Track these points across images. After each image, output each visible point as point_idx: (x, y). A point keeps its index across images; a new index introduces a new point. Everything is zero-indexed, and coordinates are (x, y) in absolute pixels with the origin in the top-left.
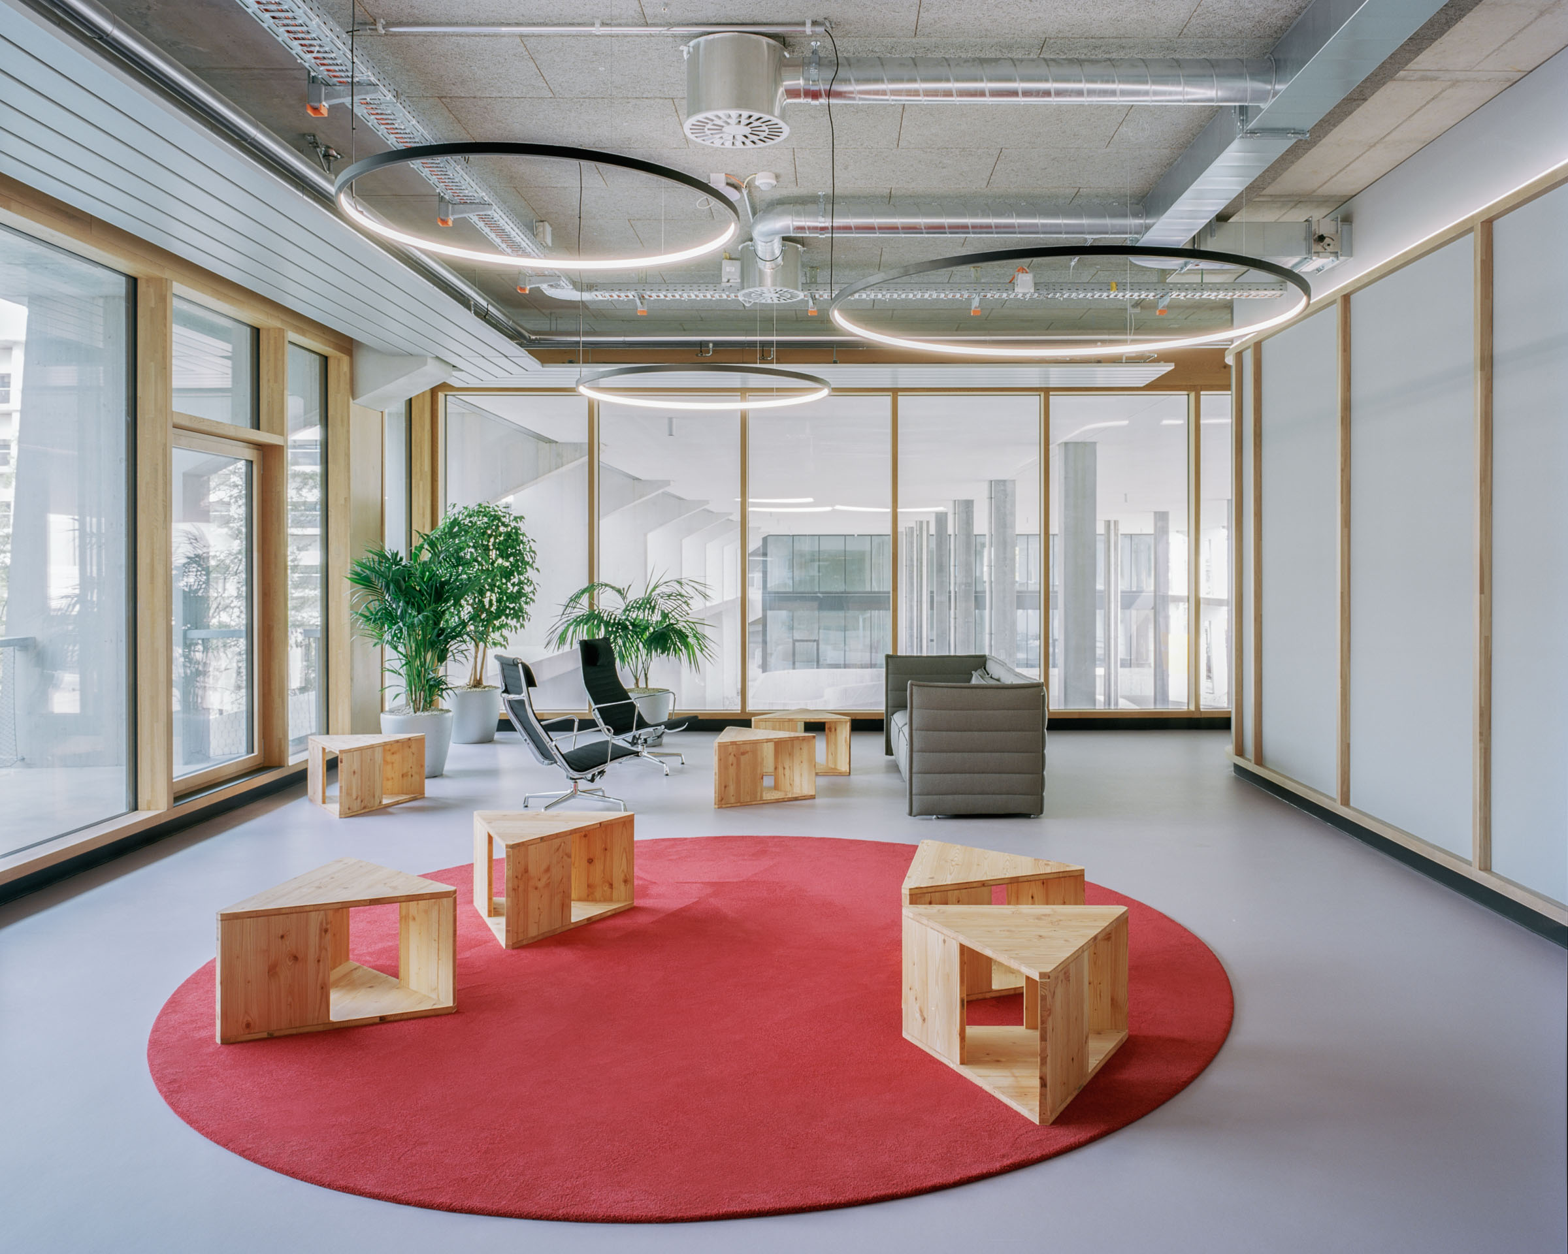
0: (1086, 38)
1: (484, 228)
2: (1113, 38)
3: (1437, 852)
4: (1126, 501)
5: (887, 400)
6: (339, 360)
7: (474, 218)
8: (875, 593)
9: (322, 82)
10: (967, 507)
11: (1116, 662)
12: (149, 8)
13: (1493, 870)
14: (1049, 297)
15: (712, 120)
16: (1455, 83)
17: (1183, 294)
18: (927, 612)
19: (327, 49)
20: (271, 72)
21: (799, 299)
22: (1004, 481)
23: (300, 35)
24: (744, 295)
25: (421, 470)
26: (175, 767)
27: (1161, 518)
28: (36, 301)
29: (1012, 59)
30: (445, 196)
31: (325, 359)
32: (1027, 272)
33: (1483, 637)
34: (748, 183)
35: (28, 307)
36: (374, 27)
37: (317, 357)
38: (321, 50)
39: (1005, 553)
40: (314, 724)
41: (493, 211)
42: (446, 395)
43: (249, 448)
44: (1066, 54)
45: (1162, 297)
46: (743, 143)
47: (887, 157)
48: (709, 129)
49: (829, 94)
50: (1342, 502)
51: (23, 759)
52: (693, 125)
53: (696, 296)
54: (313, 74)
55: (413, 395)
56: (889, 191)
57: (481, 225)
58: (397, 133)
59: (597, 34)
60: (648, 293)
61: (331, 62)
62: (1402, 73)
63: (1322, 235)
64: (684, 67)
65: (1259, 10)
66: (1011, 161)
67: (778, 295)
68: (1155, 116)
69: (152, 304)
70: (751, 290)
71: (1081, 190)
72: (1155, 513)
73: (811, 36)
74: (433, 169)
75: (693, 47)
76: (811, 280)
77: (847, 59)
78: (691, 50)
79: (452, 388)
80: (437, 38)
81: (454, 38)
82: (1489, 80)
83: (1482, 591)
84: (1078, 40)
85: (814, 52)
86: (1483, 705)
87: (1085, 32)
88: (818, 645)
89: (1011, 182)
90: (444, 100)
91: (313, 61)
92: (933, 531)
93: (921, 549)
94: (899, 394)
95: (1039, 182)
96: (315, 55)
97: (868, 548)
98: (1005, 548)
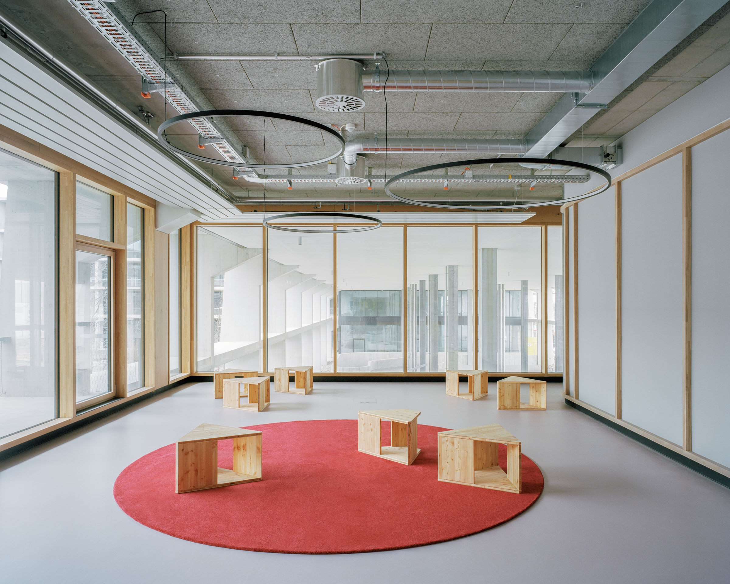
0: (504, 61)
1: (219, 149)
2: (517, 61)
3: (665, 442)
4: (509, 276)
5: (402, 229)
6: (150, 210)
7: (215, 145)
8: (391, 317)
9: (148, 82)
10: (435, 278)
11: (503, 350)
12: (69, 48)
13: (693, 451)
14: (480, 181)
15: (329, 99)
16: (674, 83)
17: (543, 180)
18: (416, 326)
19: (152, 67)
20: (123, 77)
21: (364, 182)
22: (453, 266)
23: (140, 60)
24: (338, 180)
25: (186, 261)
26: (77, 397)
27: (525, 284)
28: (11, 183)
29: (470, 71)
30: (202, 135)
31: (143, 210)
32: (470, 170)
33: (687, 342)
34: (342, 128)
35: (8, 186)
36: (172, 56)
37: (140, 209)
38: (149, 67)
39: (453, 299)
40: (138, 377)
41: (224, 142)
42: (197, 226)
43: (109, 251)
44: (494, 68)
45: (533, 181)
46: (343, 110)
47: (407, 116)
48: (327, 104)
49: (385, 87)
50: (617, 278)
51: (5, 393)
52: (320, 102)
53: (315, 181)
54: (144, 78)
55: (182, 226)
56: (407, 132)
57: (218, 148)
58: (182, 106)
59: (276, 59)
60: (293, 179)
61: (153, 72)
62: (650, 78)
63: (608, 154)
64: (316, 75)
65: (586, 48)
66: (465, 118)
67: (354, 180)
68: (534, 98)
69: (67, 185)
70: (342, 178)
71: (497, 132)
72: (522, 281)
73: (376, 60)
74: (197, 122)
75: (321, 66)
76: (369, 173)
77: (393, 71)
78: (320, 67)
79: (200, 223)
80: (201, 61)
81: (209, 61)
82: (690, 82)
83: (687, 320)
84: (500, 62)
85: (377, 67)
86: (687, 373)
87: (504, 58)
88: (364, 341)
89: (465, 128)
90: (202, 90)
91: (145, 72)
92: (418, 288)
93: (413, 297)
94: (408, 226)
95: (478, 128)
96: (146, 69)
97: (388, 296)
98: (453, 297)
